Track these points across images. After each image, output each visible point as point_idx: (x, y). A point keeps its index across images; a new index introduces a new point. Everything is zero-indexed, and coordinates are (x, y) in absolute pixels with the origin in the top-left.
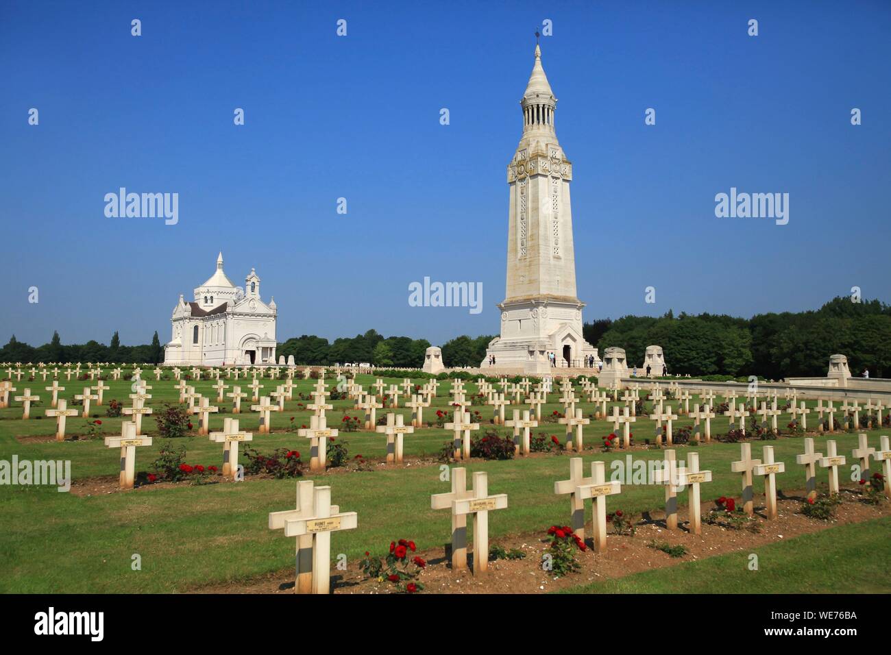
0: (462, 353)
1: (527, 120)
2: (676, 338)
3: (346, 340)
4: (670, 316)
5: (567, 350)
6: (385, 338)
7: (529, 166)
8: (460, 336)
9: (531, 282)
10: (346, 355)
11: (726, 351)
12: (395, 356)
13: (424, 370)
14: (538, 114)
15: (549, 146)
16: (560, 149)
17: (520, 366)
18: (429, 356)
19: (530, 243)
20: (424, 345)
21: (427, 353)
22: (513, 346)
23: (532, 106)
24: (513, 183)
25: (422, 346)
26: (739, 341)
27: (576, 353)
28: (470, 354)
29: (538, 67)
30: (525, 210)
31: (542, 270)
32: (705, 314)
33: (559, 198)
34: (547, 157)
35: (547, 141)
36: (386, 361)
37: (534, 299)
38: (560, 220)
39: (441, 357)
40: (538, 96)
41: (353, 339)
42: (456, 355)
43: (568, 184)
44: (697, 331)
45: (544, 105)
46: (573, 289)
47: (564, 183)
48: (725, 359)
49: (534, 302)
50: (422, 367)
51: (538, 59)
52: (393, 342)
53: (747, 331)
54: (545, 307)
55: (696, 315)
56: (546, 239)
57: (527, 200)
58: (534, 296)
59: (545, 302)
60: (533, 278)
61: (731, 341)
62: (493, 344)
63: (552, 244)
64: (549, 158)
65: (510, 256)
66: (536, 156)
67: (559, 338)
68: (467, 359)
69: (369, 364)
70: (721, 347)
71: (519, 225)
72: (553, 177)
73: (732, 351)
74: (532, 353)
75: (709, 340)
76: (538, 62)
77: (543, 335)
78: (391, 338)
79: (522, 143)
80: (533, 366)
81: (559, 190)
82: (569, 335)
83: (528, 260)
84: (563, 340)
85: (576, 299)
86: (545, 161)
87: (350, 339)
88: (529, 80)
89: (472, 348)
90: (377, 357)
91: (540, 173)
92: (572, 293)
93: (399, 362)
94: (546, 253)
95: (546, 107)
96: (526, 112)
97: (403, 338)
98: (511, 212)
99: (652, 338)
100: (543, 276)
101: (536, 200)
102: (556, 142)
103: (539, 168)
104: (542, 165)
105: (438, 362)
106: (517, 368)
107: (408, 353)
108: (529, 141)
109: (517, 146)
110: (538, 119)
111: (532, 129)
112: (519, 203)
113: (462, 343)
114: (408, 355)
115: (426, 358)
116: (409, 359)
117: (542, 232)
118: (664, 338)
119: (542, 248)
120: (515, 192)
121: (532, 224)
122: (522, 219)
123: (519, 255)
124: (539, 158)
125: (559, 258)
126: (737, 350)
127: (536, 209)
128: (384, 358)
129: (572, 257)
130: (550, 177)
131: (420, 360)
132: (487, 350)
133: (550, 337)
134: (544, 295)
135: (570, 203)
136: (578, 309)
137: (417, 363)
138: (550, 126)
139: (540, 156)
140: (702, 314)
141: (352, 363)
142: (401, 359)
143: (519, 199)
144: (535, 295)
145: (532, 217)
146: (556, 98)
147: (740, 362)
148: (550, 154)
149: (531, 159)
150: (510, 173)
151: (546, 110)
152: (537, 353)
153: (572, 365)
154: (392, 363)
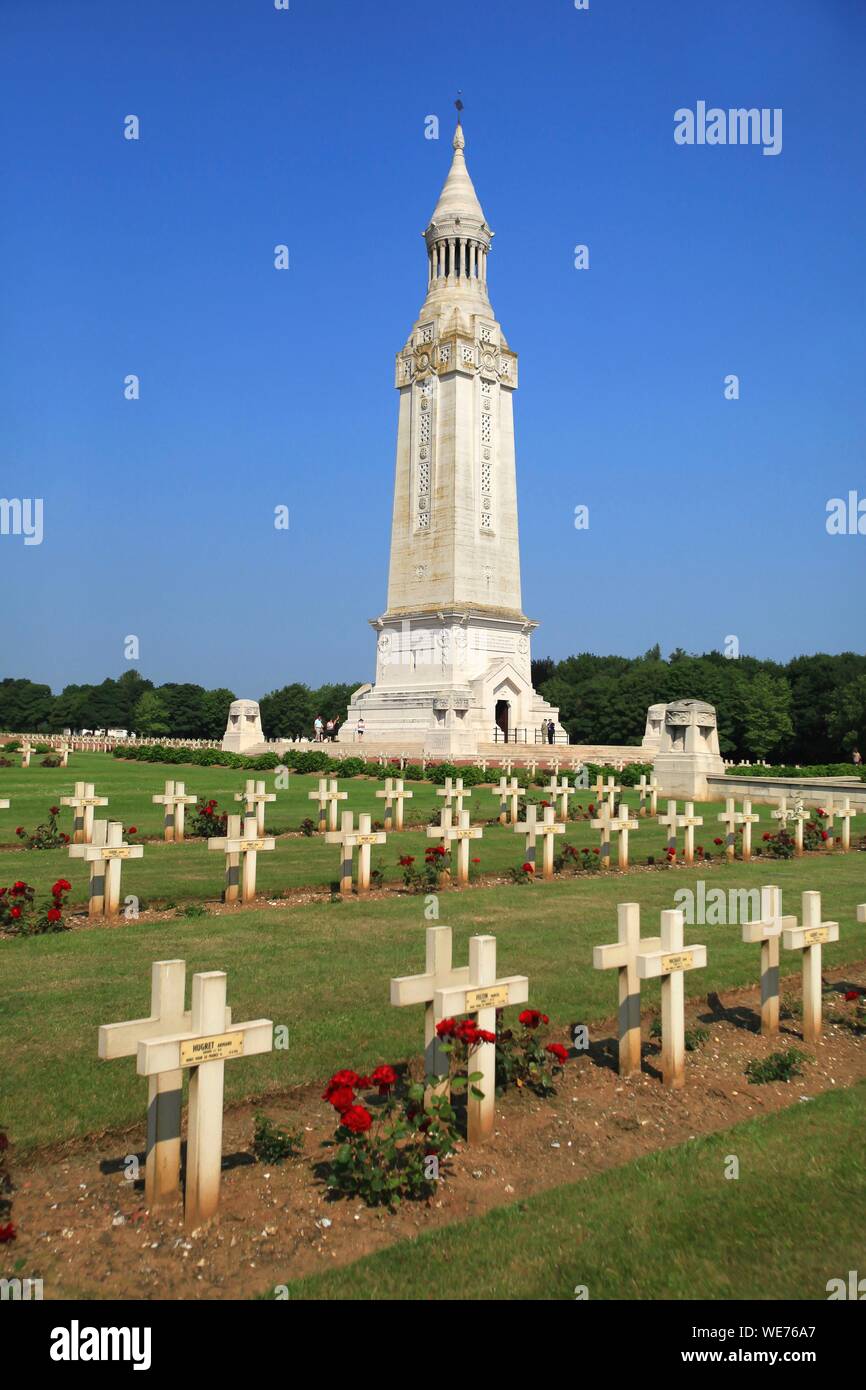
0: (293, 715)
1: (435, 268)
2: (667, 692)
3: (85, 688)
4: (654, 655)
5: (502, 708)
6: (156, 686)
7: (438, 356)
8: (289, 684)
9: (436, 578)
10: (84, 715)
11: (750, 717)
12: (172, 718)
13: (227, 745)
14: (457, 256)
15: (477, 319)
16: (497, 326)
17: (414, 740)
18: (235, 718)
19: (436, 504)
20: (225, 699)
21: (232, 712)
22: (400, 701)
23: (446, 240)
24: (407, 388)
25: (222, 702)
26: (772, 699)
27: (520, 717)
28: (308, 715)
29: (459, 169)
30: (428, 440)
31: (459, 554)
32: (714, 653)
33: (493, 421)
34: (472, 340)
35: (475, 309)
36: (156, 726)
37: (444, 611)
38: (495, 462)
39: (258, 720)
40: (457, 222)
41: (97, 688)
42: (282, 716)
43: (509, 395)
44: (703, 682)
45: (469, 240)
46: (514, 594)
47: (503, 392)
48: (748, 730)
49: (442, 616)
50: (220, 737)
51: (459, 152)
52: (169, 693)
53: (784, 683)
54: (464, 626)
55: (700, 655)
56: (468, 496)
57: (433, 421)
58: (443, 606)
59: (464, 616)
60: (439, 571)
61: (758, 699)
62: (361, 697)
63: (479, 507)
64: (477, 342)
65: (397, 529)
66: (453, 337)
67: (488, 687)
68: (301, 724)
69: (125, 732)
70: (743, 710)
71: (417, 468)
72: (484, 380)
73: (760, 717)
74: (440, 714)
75: (722, 698)
76: (459, 158)
77: (459, 680)
78: (166, 685)
79: (426, 313)
80: (442, 740)
81: (493, 405)
82: (507, 682)
83: (432, 536)
84: (496, 690)
85: (520, 613)
86: (469, 348)
87: (91, 687)
88: (440, 194)
89: (311, 705)
90: (141, 719)
91: (459, 368)
92: (513, 602)
93: (178, 728)
94: (467, 523)
95: (474, 244)
96: (435, 252)
97: (187, 686)
98: (402, 444)
99: (625, 693)
100: (461, 568)
101: (450, 421)
102: (491, 313)
103: (458, 360)
104: (463, 354)
105: (253, 730)
106: (409, 744)
107: (198, 713)
108: (440, 307)
109: (416, 317)
110: (458, 268)
111: (445, 286)
112: (417, 427)
113: (294, 697)
114: (196, 717)
115: (230, 722)
116: (199, 723)
117: (460, 482)
118: (646, 693)
119: (459, 512)
120: (408, 407)
121: (441, 467)
122: (422, 458)
123: (415, 526)
124: (459, 341)
125: (490, 534)
126: (769, 716)
127: (450, 438)
128: (154, 720)
129: (514, 533)
130: (477, 378)
131: (218, 726)
132: (349, 707)
133: (472, 683)
134: (462, 604)
135: (512, 430)
136: (524, 633)
137: (213, 730)
138: (479, 282)
139: (460, 336)
140: (709, 653)
141: (94, 728)
142: (184, 723)
143: (417, 419)
144: (444, 602)
145: (442, 454)
146: (491, 231)
147: (773, 736)
148: (479, 335)
149: (443, 342)
150: (401, 369)
151: (473, 251)
152: (452, 715)
153: (511, 738)
154: (167, 729)
